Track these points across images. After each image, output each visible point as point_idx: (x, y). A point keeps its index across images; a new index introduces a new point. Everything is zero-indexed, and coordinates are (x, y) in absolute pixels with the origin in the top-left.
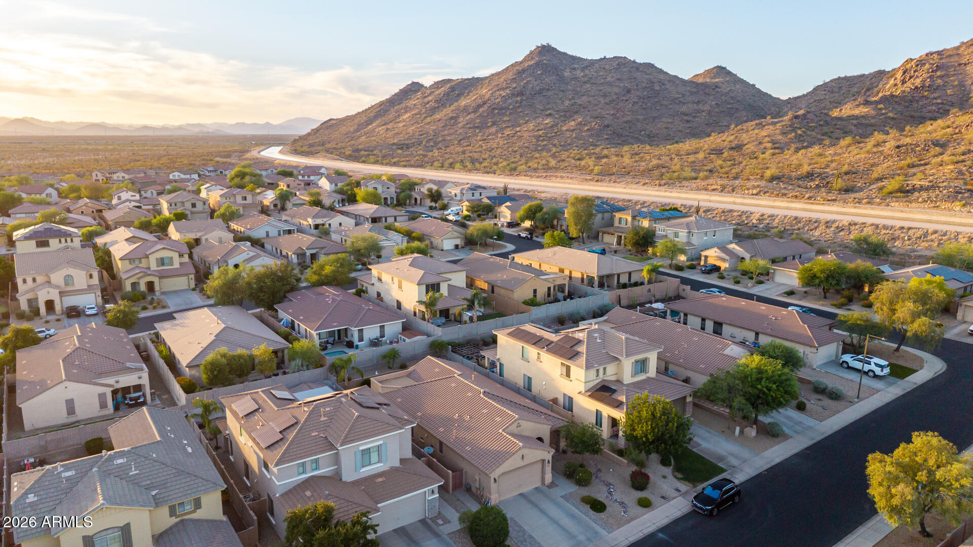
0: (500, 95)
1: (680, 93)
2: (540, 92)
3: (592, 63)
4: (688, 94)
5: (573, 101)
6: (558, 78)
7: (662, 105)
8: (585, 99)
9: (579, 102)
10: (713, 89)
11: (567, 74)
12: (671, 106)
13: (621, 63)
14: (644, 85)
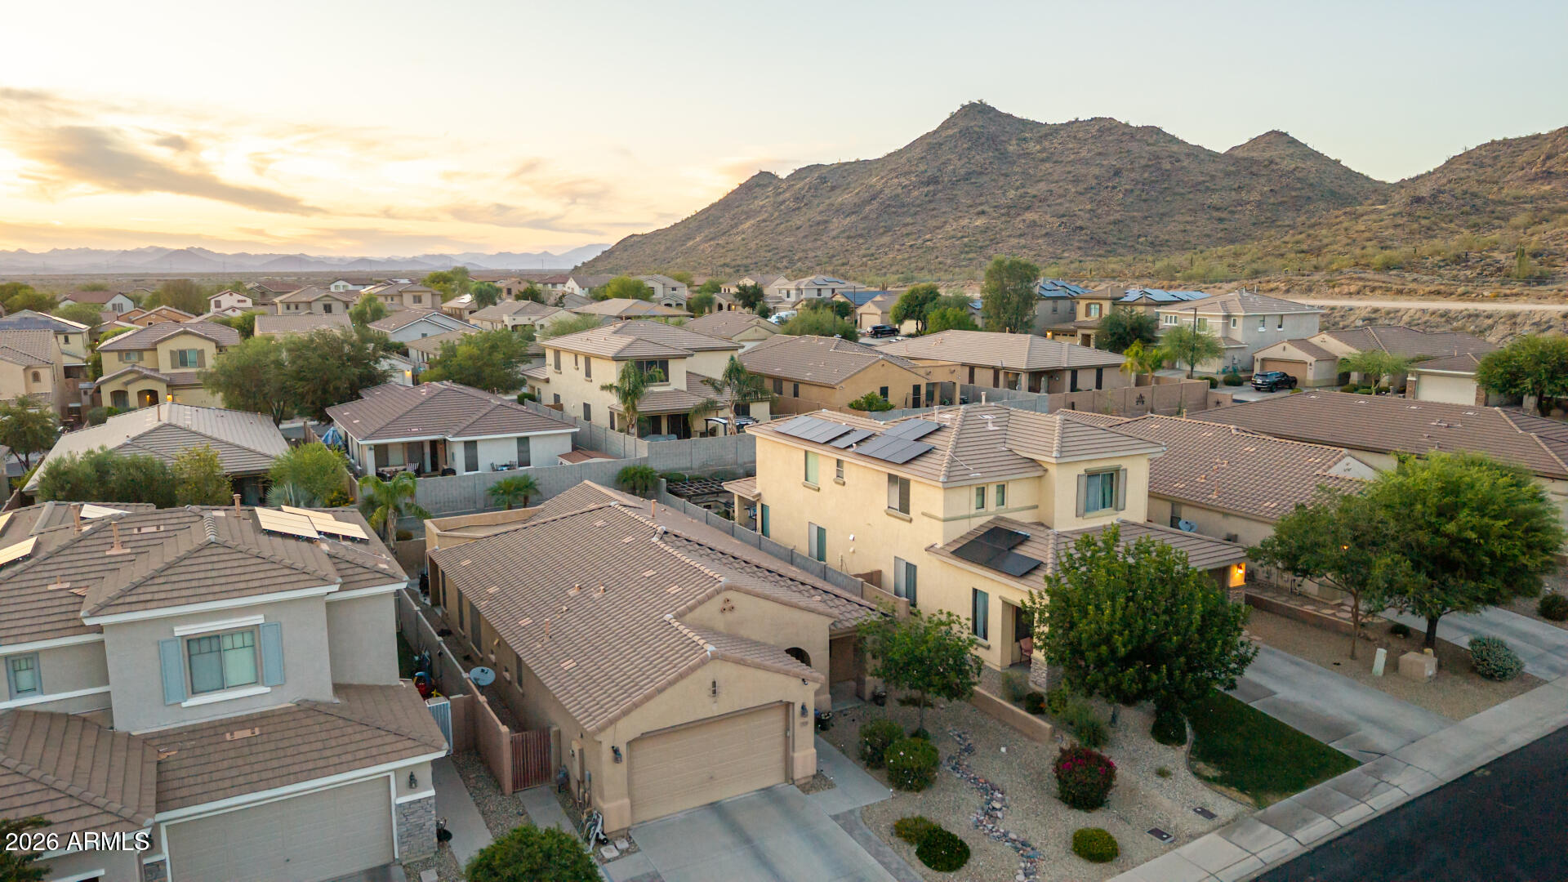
0: (900, 184)
1: (1207, 174)
2: (967, 177)
3: (1055, 130)
4: (1220, 175)
5: (1022, 191)
6: (997, 153)
7: (1175, 194)
8: (1042, 186)
9: (1032, 191)
10: (1265, 166)
11: (1012, 148)
12: (1191, 196)
13: (1105, 128)
14: (1143, 162)
